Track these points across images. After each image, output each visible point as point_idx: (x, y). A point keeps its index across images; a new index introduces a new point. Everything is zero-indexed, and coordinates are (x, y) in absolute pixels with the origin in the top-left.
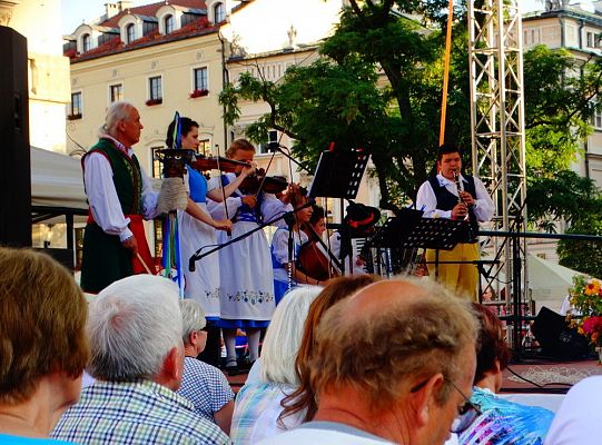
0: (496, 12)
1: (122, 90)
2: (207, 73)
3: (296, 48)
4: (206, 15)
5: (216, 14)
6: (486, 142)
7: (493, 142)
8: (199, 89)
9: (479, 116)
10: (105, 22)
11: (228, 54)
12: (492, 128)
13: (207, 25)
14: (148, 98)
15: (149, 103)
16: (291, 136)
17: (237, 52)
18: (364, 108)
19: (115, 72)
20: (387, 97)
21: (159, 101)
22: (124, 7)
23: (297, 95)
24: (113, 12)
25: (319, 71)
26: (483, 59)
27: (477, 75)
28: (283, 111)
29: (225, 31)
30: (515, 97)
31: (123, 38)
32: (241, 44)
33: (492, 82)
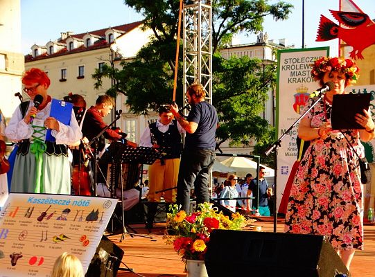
1: (67, 71)
4: (105, 39)
5: (110, 39)
10: (61, 41)
11: (114, 57)
13: (105, 44)
14: (78, 75)
15: (78, 78)
16: (125, 94)
17: (118, 56)
19: (64, 63)
21: (83, 77)
22: (69, 34)
24: (64, 37)
26: (191, 58)
27: (187, 67)
29: (113, 47)
30: (208, 78)
31: (68, 49)
32: (120, 52)
33: (195, 71)
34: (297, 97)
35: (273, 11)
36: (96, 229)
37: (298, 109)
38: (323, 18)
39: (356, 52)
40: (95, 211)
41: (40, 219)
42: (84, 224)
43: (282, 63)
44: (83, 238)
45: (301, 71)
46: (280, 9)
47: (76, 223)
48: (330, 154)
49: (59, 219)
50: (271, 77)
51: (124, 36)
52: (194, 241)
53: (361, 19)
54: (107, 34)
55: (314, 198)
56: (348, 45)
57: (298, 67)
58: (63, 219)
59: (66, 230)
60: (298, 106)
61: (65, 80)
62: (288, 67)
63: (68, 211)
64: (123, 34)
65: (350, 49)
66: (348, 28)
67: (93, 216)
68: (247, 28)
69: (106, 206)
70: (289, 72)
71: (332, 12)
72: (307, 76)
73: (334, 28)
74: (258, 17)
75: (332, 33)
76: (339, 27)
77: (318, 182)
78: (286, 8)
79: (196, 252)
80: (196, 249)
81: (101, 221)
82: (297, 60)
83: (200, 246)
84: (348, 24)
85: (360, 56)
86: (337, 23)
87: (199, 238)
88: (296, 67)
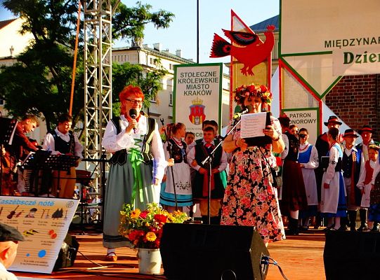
0: (98, 46)
3: (14, 56)
6: (92, 112)
7: (96, 114)
9: (89, 98)
12: (96, 104)
26: (92, 69)
27: (88, 78)
30: (108, 89)
33: (96, 82)
34: (192, 108)
35: (155, 18)
36: (61, 225)
37: (193, 120)
38: (216, 36)
39: (248, 68)
40: (60, 210)
41: (10, 217)
42: (51, 220)
43: (178, 77)
44: (51, 232)
45: (196, 85)
46: (161, 18)
47: (44, 220)
48: (248, 164)
49: (27, 216)
50: (153, 83)
52: (146, 233)
53: (252, 39)
55: (237, 199)
56: (239, 62)
57: (194, 81)
58: (31, 217)
59: (34, 226)
60: (193, 117)
62: (184, 81)
63: (35, 210)
65: (242, 66)
66: (239, 46)
67: (58, 214)
68: (128, 35)
69: (69, 205)
70: (185, 85)
71: (224, 31)
72: (201, 89)
73: (226, 46)
74: (140, 25)
75: (225, 50)
76: (231, 45)
77: (240, 187)
78: (167, 16)
79: (148, 242)
80: (149, 239)
81: (66, 218)
82: (193, 75)
83: (152, 237)
84: (239, 42)
85: (251, 73)
86: (229, 41)
87: (150, 230)
88: (191, 81)
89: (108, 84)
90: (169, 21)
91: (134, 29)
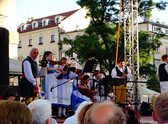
0: (131, 23)
1: (32, 40)
2: (55, 36)
3: (78, 30)
4: (55, 21)
5: (57, 21)
6: (128, 57)
7: (130, 57)
8: (53, 41)
9: (127, 50)
10: (28, 23)
11: (60, 31)
12: (130, 54)
13: (55, 24)
14: (39, 43)
15: (39, 44)
17: (63, 31)
18: (96, 47)
19: (30, 36)
20: (102, 44)
21: (42, 44)
22: (33, 19)
23: (78, 43)
24: (30, 20)
25: (84, 37)
26: (128, 36)
27: (126, 39)
28: (75, 47)
29: (60, 26)
30: (136, 46)
31: (33, 27)
32: (63, 29)
33: (130, 42)
50: (157, 42)
51: (66, 19)
54: (56, 18)
61: (32, 46)
64: (65, 18)
68: (143, 15)
89: (136, 43)
90: (165, 6)
91: (146, 12)
